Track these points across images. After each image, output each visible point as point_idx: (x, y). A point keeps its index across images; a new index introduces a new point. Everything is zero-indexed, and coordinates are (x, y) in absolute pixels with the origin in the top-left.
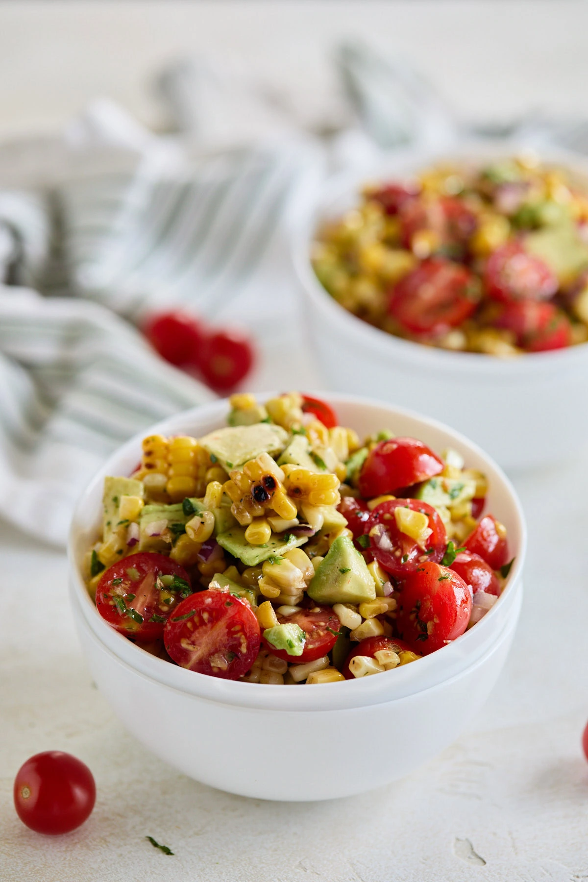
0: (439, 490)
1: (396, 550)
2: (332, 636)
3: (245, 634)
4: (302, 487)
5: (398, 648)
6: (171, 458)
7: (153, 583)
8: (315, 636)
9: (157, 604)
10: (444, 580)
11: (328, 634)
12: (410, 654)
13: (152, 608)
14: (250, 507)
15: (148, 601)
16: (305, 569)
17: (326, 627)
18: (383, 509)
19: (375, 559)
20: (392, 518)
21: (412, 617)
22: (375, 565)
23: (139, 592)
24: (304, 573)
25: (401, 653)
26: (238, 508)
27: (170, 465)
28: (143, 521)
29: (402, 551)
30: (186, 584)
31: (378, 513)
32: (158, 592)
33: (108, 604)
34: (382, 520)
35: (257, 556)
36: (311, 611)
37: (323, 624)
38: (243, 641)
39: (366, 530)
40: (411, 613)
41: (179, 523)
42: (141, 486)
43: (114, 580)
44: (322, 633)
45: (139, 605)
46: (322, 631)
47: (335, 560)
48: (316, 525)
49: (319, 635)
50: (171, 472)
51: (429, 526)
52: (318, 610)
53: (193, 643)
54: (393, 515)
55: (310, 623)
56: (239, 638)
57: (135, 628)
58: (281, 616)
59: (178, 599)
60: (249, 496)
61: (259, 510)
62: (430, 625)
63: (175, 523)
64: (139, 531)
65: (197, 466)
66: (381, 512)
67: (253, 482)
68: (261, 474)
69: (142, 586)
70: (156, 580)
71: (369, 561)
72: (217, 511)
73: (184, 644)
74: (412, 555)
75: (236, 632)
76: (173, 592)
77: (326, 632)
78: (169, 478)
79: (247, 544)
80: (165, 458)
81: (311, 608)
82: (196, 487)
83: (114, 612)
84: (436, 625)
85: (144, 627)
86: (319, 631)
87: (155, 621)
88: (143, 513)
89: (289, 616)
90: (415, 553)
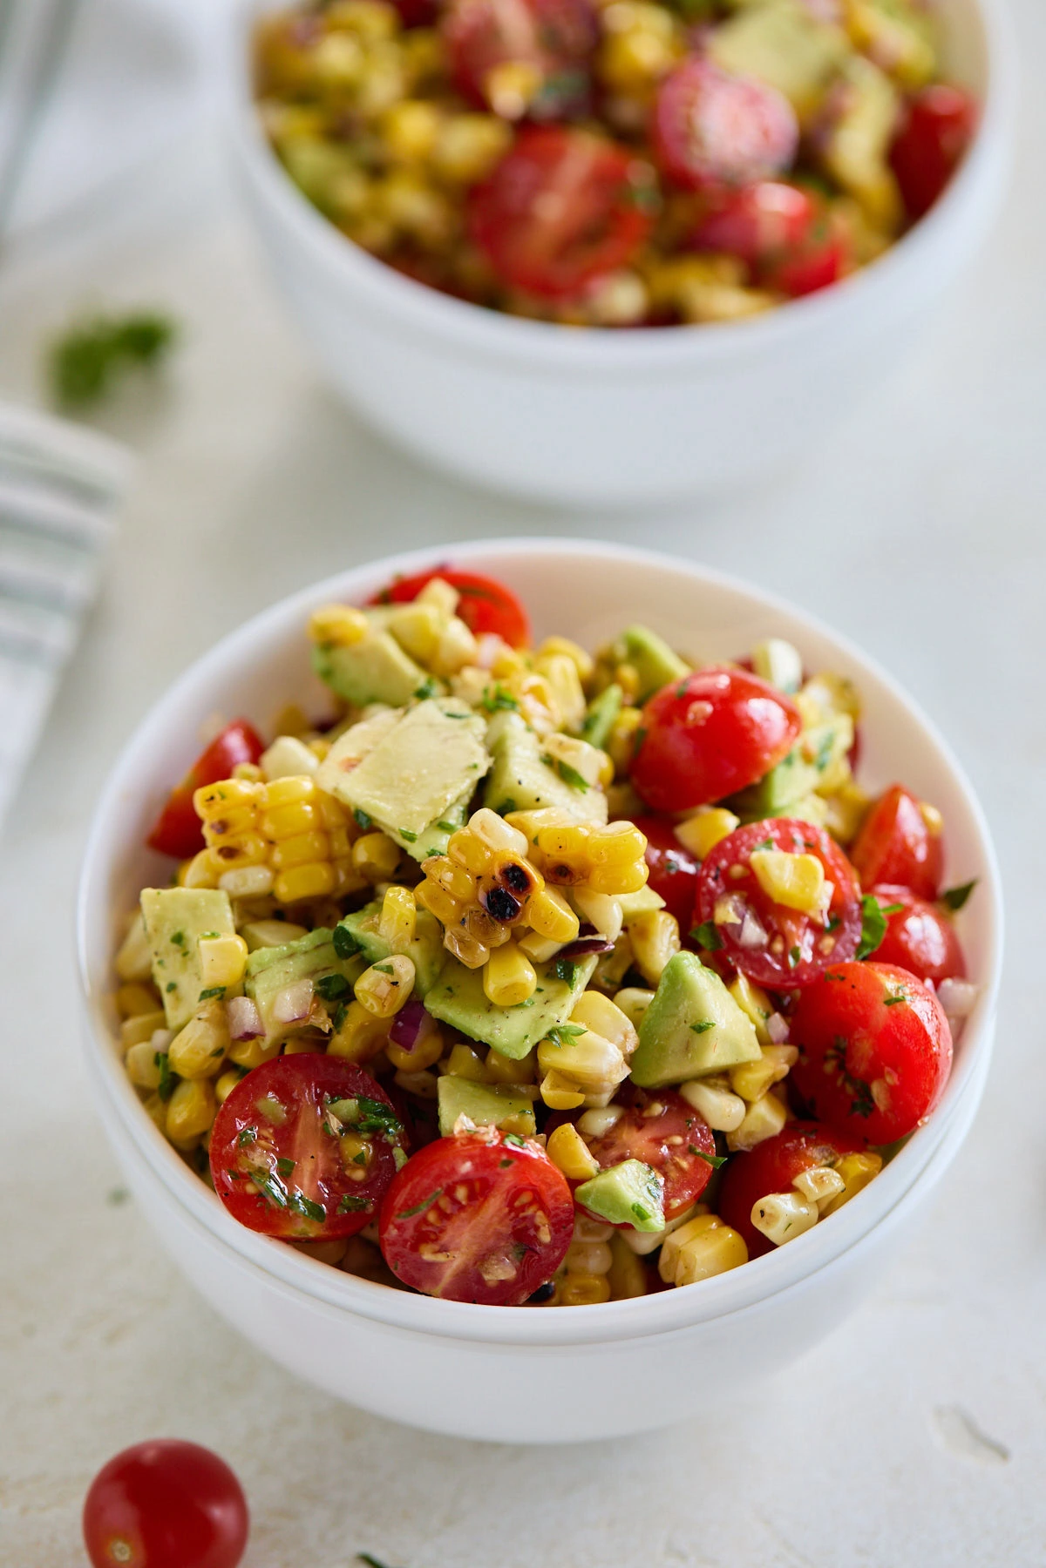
0: (798, 764)
1: (772, 940)
2: (708, 1167)
3: (543, 1207)
4: (572, 864)
5: (831, 1154)
6: (268, 827)
7: (320, 1125)
8: (674, 1174)
9: (339, 1169)
10: (898, 1004)
11: (698, 1164)
12: (858, 1164)
13: (336, 1180)
14: (485, 933)
15: (321, 1166)
16: (622, 1038)
17: (687, 1146)
18: (725, 857)
19: (739, 970)
20: (748, 873)
21: (829, 1067)
22: (742, 983)
23: (297, 1150)
24: (622, 1047)
25: (840, 1162)
26: (461, 941)
27: (271, 843)
28: (259, 987)
29: (785, 941)
30: (385, 1114)
31: (718, 869)
32: (335, 1142)
33: (245, 1193)
34: (732, 885)
35: (526, 1037)
36: (645, 1114)
37: (678, 1140)
38: (540, 1218)
39: (705, 910)
40: (825, 1059)
41: (331, 973)
42: (222, 896)
43: (241, 1137)
44: (684, 1164)
45: (306, 1181)
46: (684, 1158)
47: (677, 1007)
48: (611, 931)
49: (680, 1169)
50: (277, 857)
51: (827, 878)
52: (658, 1109)
53: (444, 1249)
54: (747, 865)
55: (653, 1144)
56: (533, 1217)
57: (313, 1230)
58: (590, 1139)
59: (382, 1148)
60: (477, 911)
61: (503, 935)
62: (877, 1090)
63: (322, 976)
64: (258, 1012)
65: (325, 832)
66: (724, 863)
67: (479, 878)
68: (492, 860)
69: (299, 1135)
70: (324, 1114)
71: (729, 978)
72: (415, 949)
73: (427, 1255)
74: (805, 945)
75: (523, 1208)
76: (366, 1136)
77: (691, 1159)
78: (277, 872)
79: (490, 1007)
80: (257, 829)
81: (642, 1107)
82: (336, 879)
83: (262, 1208)
84: (893, 1091)
85: (330, 1227)
86: (677, 1159)
87: (349, 1209)
88: (254, 970)
89: (606, 1136)
90: (809, 938)
